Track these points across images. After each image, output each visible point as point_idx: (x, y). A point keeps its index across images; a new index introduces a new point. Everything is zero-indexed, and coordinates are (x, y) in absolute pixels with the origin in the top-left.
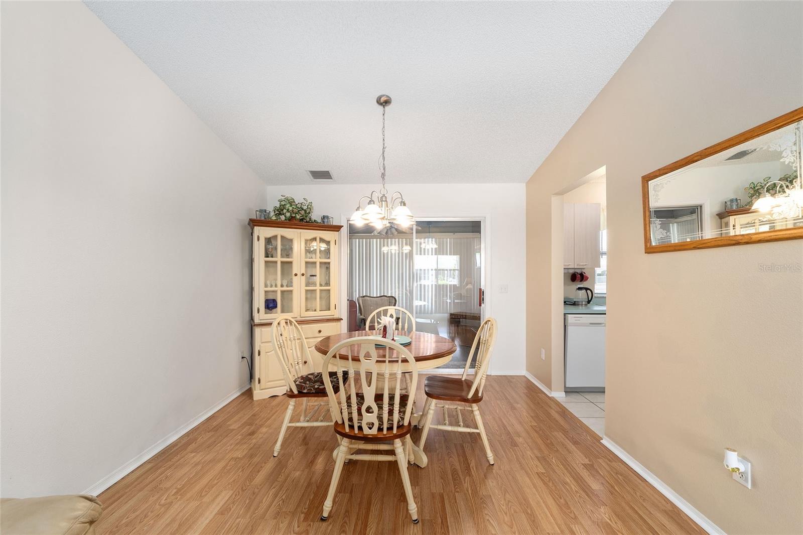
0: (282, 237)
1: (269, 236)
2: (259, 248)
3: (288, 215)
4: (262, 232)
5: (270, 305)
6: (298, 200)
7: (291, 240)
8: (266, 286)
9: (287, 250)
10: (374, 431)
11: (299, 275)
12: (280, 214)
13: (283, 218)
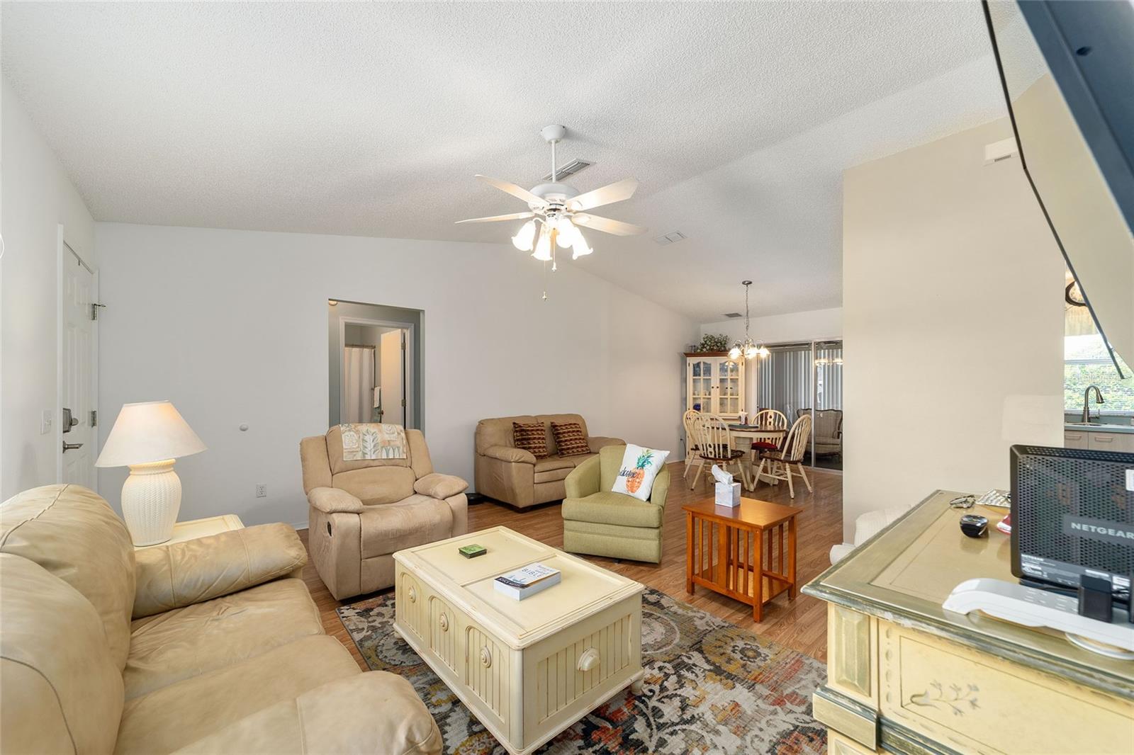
0: (704, 363)
1: (696, 362)
2: (690, 370)
3: (708, 347)
4: (692, 361)
5: (697, 407)
6: (716, 335)
7: (710, 364)
8: (694, 394)
9: (708, 370)
10: (713, 456)
11: (715, 387)
12: (704, 347)
13: (705, 350)
